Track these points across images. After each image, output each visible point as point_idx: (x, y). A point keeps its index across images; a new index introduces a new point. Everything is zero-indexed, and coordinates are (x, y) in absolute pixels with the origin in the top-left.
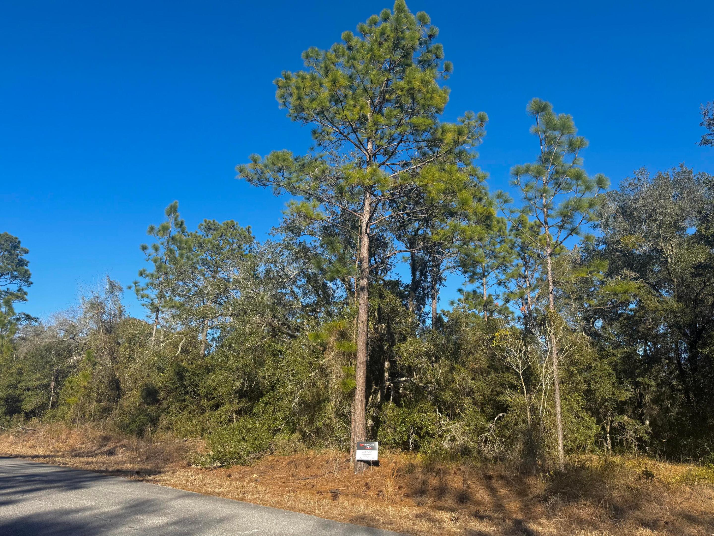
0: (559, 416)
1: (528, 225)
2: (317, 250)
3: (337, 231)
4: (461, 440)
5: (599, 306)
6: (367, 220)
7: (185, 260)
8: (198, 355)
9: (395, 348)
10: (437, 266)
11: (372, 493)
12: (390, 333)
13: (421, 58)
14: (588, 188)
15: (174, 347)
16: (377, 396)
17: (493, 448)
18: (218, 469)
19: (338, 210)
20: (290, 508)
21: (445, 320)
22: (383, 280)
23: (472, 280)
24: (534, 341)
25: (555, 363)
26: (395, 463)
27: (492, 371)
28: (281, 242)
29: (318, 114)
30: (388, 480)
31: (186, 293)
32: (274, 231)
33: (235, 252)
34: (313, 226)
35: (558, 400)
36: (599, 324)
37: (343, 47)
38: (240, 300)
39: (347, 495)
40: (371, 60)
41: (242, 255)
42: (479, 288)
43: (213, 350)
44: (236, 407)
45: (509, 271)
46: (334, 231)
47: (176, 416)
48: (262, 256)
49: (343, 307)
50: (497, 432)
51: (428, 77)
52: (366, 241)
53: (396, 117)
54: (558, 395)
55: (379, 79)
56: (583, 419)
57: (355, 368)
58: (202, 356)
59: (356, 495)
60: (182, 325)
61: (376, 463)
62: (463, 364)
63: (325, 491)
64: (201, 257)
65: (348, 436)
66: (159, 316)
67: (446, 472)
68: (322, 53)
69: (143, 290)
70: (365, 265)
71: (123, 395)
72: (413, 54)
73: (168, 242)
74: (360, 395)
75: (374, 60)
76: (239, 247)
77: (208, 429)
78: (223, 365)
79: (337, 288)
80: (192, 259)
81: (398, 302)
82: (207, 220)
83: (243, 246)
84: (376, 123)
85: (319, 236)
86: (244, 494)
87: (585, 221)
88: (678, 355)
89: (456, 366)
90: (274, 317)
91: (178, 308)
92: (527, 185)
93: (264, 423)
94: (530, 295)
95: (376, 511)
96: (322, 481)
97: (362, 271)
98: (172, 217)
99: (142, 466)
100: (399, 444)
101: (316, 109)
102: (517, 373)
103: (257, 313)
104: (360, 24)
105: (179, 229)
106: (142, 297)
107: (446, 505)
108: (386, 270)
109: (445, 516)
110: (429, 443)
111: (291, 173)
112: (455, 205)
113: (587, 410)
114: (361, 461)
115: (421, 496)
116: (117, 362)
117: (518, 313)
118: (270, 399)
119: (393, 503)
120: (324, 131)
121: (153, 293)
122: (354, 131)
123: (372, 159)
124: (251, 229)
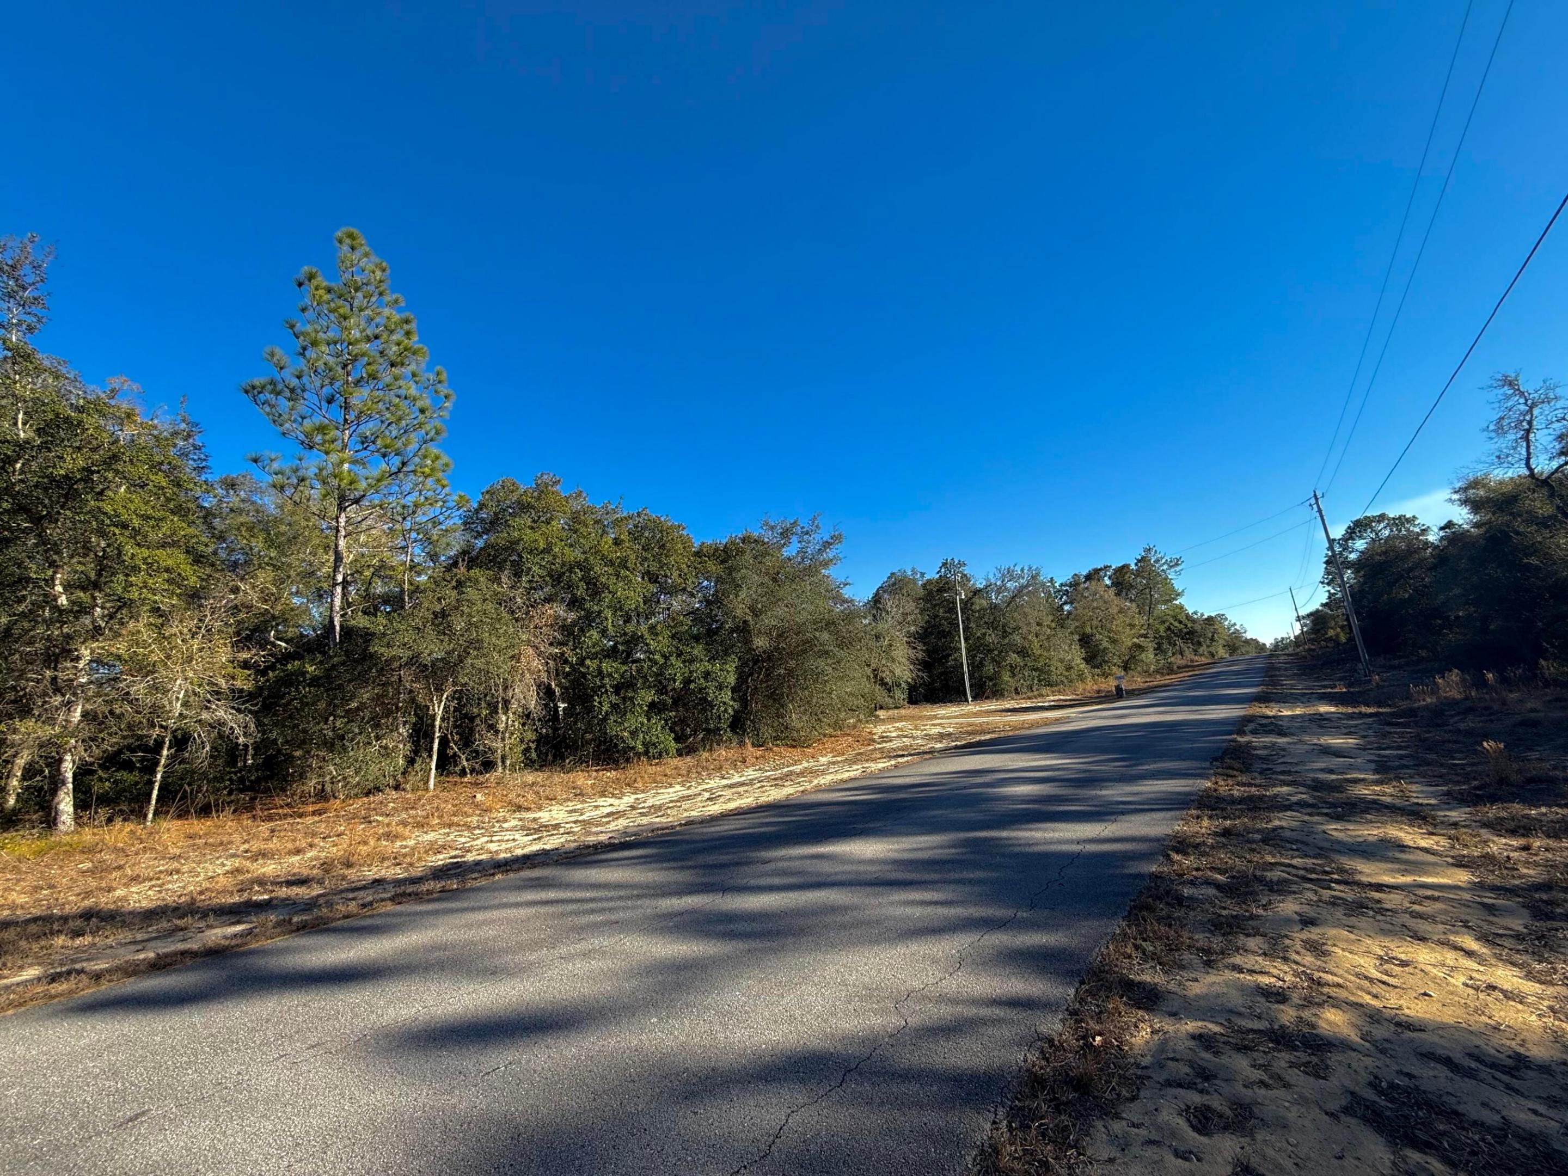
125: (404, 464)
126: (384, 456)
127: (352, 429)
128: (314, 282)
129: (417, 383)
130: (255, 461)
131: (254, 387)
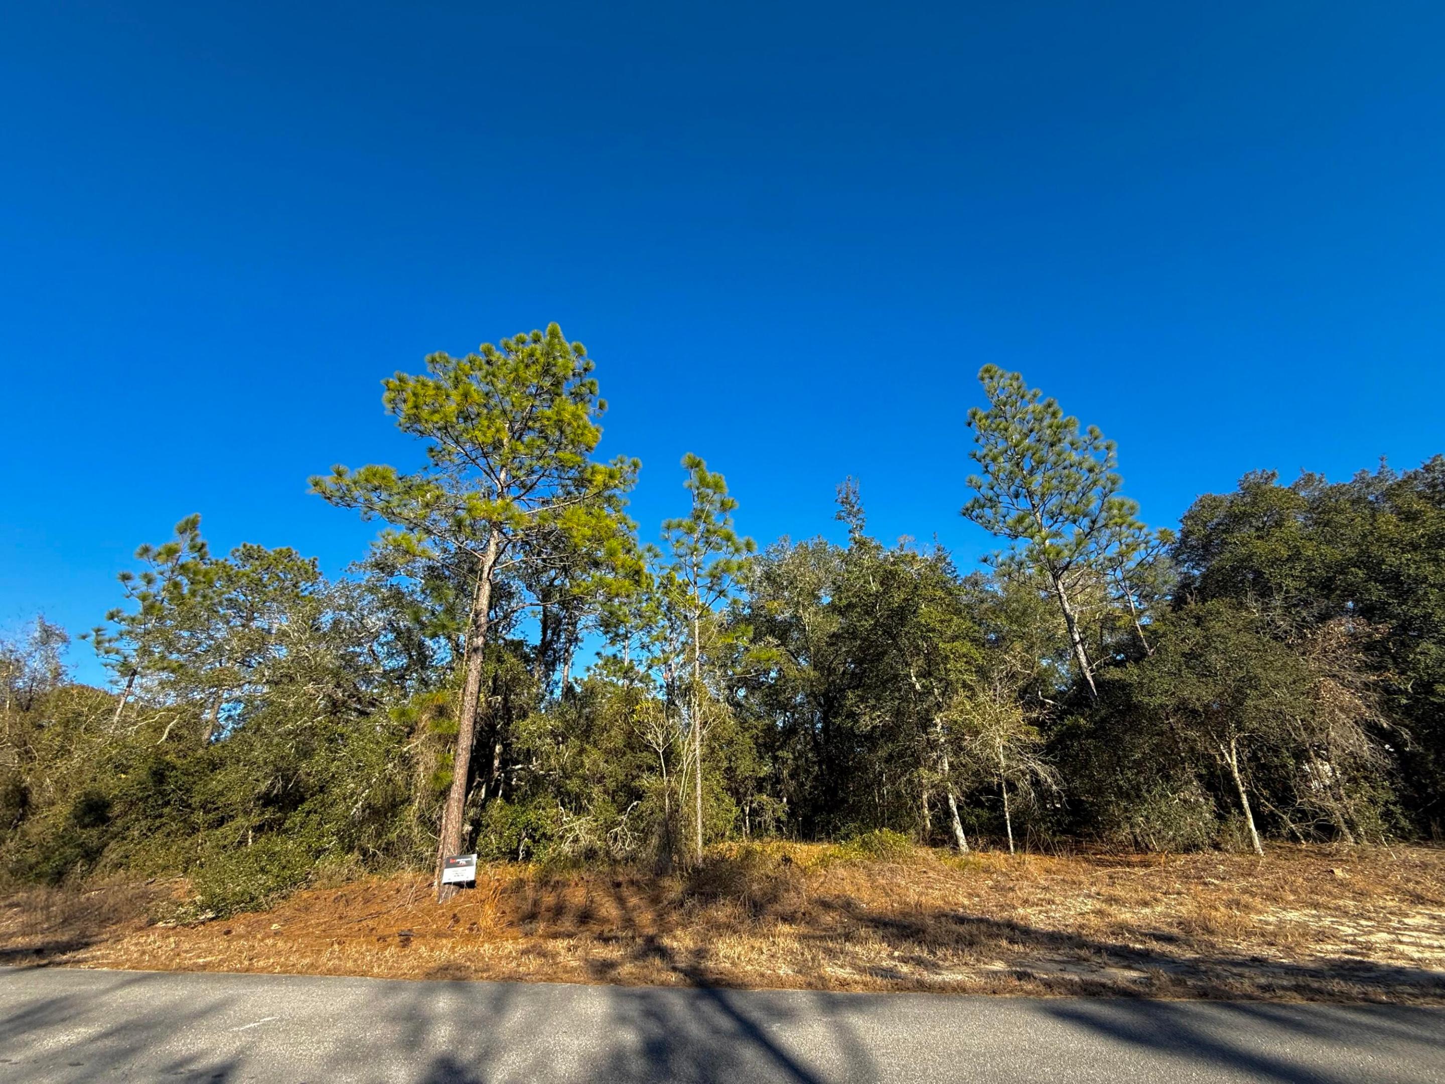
0: (699, 800)
1: (676, 584)
2: (415, 597)
3: (447, 573)
4: (585, 840)
5: (742, 674)
6: (491, 563)
7: (199, 599)
8: (199, 743)
9: (512, 727)
10: (574, 625)
11: (461, 929)
12: (507, 706)
13: (573, 391)
14: (737, 550)
15: (155, 730)
16: (480, 791)
17: (624, 845)
18: (208, 923)
19: (453, 546)
20: (330, 972)
21: (578, 689)
22: (504, 639)
23: (613, 642)
24: (675, 713)
25: (698, 739)
26: (498, 880)
27: (628, 751)
28: (364, 583)
29: (439, 429)
30: (487, 907)
31: (193, 649)
32: (353, 568)
33: (286, 592)
34: (414, 565)
35: (699, 781)
36: (742, 693)
37: (482, 359)
38: (285, 661)
39: (423, 936)
40: (514, 381)
41: (297, 596)
42: (620, 651)
43: (226, 734)
44: (255, 820)
45: (654, 633)
46: (443, 573)
47: (139, 843)
48: (330, 600)
49: (444, 673)
50: (629, 825)
51: (580, 412)
52: (486, 589)
53: (539, 447)
54: (699, 775)
55: (522, 402)
56: (723, 801)
57: (455, 756)
58: (205, 745)
59: (438, 935)
60: (177, 696)
61: (471, 885)
62: (595, 744)
63: (390, 936)
64: (227, 596)
65: (434, 851)
66: (135, 681)
67: (565, 884)
68: (454, 361)
69: (110, 641)
70: (483, 620)
71: (33, 814)
72: (565, 383)
73: (173, 572)
74: (457, 793)
75: (518, 381)
76: (295, 586)
77: (199, 858)
78: (242, 757)
79: (439, 648)
80: (211, 598)
81: (521, 667)
82: (249, 545)
83: (303, 586)
84: (513, 451)
85: (421, 578)
86: (251, 960)
87: (732, 584)
88: (813, 725)
89: (587, 746)
90: (338, 685)
91: (173, 671)
92: (678, 541)
93: (301, 843)
94: (675, 661)
95: (465, 955)
96: (387, 919)
97: (478, 627)
98: (188, 536)
99: (50, 938)
100: (504, 854)
101: (437, 423)
102: (656, 752)
103: (311, 679)
104: (505, 339)
105: (196, 555)
106: (107, 652)
107: (562, 930)
108: (509, 627)
109: (560, 945)
110: (545, 848)
111: (390, 495)
112: (601, 554)
113: (728, 790)
114: (450, 883)
115: (531, 923)
116: (32, 759)
117: (661, 681)
118: (315, 805)
119: (491, 937)
120: (444, 450)
121: (130, 648)
122: (485, 455)
123: (505, 490)
124: (316, 562)
125: (1094, 522)
126: (1074, 522)
127: (1041, 510)
128: (977, 417)
129: (1076, 449)
130: (985, 561)
131: (967, 509)
